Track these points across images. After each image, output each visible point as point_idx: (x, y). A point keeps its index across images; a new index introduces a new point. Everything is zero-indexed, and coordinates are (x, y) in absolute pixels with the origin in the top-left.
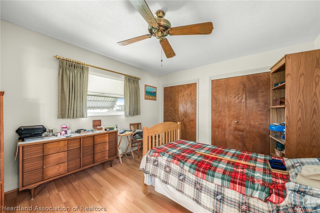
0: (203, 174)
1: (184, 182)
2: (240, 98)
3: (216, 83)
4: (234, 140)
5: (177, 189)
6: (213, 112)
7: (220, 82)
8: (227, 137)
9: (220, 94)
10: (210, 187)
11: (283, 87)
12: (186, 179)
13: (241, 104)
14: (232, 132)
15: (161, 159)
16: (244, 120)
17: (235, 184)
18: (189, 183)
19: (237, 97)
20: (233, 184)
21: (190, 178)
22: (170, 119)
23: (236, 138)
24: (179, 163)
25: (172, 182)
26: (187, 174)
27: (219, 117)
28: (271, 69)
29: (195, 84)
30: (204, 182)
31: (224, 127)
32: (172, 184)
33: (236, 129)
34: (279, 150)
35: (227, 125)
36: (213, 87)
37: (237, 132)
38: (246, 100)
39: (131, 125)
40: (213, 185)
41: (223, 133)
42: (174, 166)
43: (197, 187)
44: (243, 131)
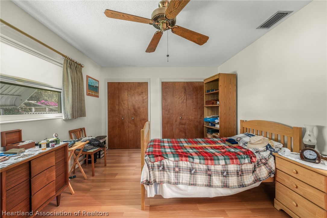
0: (211, 161)
1: (196, 174)
2: (183, 99)
3: (165, 85)
4: (179, 132)
5: (190, 184)
6: (163, 110)
7: (169, 85)
8: (174, 131)
9: (168, 95)
10: (218, 169)
11: (217, 94)
12: (198, 171)
13: (183, 104)
14: (177, 126)
15: (167, 162)
16: (185, 116)
17: (232, 160)
18: (201, 173)
19: (180, 98)
20: (231, 160)
21: (201, 169)
22: (118, 119)
23: (181, 131)
24: (188, 159)
25: (184, 179)
26: (197, 167)
27: (168, 115)
28: (204, 80)
29: (146, 84)
30: (212, 167)
31: (172, 122)
32: (183, 182)
33: (181, 124)
34: (210, 134)
35: (174, 121)
36: (163, 88)
37: (181, 126)
38: (186, 100)
39: (70, 132)
40: (220, 166)
41: (171, 127)
42: (184, 163)
43: (208, 174)
44: (185, 124)
